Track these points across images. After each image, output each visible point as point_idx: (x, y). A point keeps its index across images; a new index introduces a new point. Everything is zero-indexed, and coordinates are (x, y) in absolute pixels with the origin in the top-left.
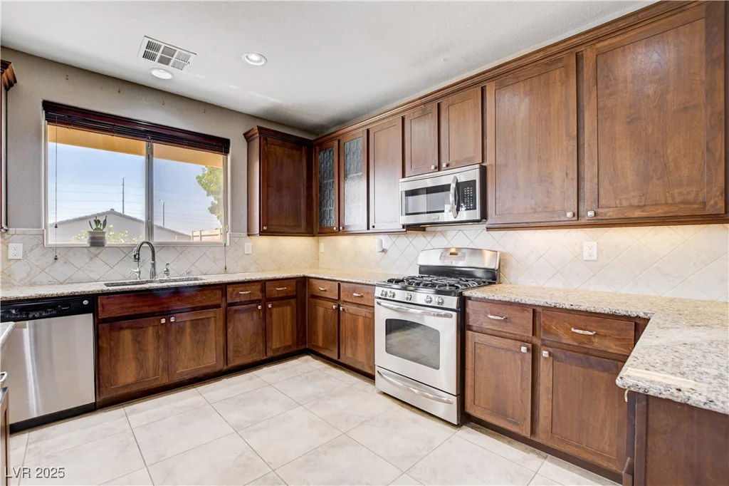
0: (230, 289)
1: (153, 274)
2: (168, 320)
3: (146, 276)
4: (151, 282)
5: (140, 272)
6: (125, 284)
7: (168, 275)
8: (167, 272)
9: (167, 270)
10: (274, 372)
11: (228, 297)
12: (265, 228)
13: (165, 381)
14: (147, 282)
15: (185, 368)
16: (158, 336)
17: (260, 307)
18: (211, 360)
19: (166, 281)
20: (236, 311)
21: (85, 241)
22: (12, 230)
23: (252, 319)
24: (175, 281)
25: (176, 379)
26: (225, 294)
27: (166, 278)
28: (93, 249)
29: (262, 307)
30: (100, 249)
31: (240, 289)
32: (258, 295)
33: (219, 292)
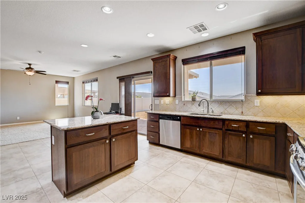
0: (227, 122)
1: (208, 112)
2: (200, 129)
3: (206, 112)
4: (206, 115)
5: (204, 111)
6: (198, 114)
7: (212, 112)
8: (213, 112)
9: (213, 111)
10: (248, 175)
11: (226, 126)
12: (259, 91)
13: (198, 152)
14: (205, 115)
15: (206, 151)
16: (196, 134)
17: (244, 135)
18: (216, 152)
19: (211, 115)
20: (230, 134)
21: (191, 100)
22: (176, 96)
23: (240, 140)
24: (215, 115)
25: (202, 153)
26: (224, 124)
27: (212, 114)
28: (192, 102)
29: (245, 135)
30: (194, 102)
31: (233, 123)
32: (244, 129)
33: (221, 123)
